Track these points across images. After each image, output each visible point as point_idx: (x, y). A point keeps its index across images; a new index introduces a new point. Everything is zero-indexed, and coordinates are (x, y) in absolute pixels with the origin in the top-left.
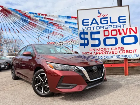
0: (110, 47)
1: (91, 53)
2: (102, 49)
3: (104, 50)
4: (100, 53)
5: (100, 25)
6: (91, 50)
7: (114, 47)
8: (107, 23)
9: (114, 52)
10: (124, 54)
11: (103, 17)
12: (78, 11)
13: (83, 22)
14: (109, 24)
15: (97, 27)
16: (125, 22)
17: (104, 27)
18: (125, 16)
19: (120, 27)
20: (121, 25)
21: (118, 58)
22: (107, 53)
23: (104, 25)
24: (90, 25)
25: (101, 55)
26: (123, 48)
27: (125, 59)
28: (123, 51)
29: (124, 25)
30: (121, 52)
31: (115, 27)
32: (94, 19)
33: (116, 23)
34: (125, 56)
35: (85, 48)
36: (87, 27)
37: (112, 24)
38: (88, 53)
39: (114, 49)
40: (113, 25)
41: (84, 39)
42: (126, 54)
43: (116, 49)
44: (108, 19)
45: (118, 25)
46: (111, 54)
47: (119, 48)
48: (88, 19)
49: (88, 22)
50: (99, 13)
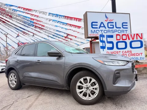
0: (121, 50)
2: (115, 53)
5: (107, 29)
6: (107, 53)
7: (124, 50)
8: (113, 28)
10: (132, 57)
11: (109, 22)
12: (88, 13)
13: (92, 25)
14: (115, 28)
15: (105, 31)
16: (127, 28)
17: (111, 31)
18: (127, 23)
19: (124, 32)
23: (111, 29)
26: (131, 51)
28: (132, 54)
29: (126, 31)
30: (129, 55)
31: (119, 31)
32: (102, 23)
33: (120, 28)
34: (133, 59)
37: (118, 29)
39: (124, 52)
41: (103, 42)
42: (133, 57)
43: (126, 52)
44: (114, 24)
45: (122, 30)
47: (128, 52)
48: (97, 22)
49: (97, 25)
50: (106, 17)
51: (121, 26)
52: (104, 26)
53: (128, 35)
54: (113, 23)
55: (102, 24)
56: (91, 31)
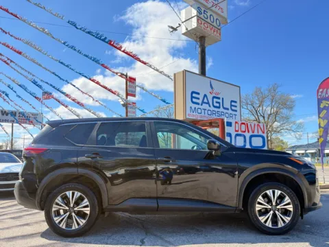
8: (219, 107)
13: (192, 97)
14: (221, 109)
15: (208, 111)
17: (216, 113)
18: (236, 102)
20: (232, 115)
23: (216, 110)
24: (200, 104)
29: (235, 115)
40: (226, 113)
48: (199, 94)
49: (199, 99)
50: (211, 86)
52: (208, 103)
53: (247, 125)
54: (219, 98)
55: (206, 98)
56: (191, 107)
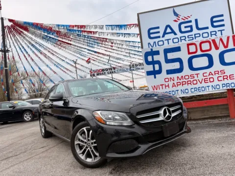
0: (201, 72)
1: (167, 85)
2: (187, 77)
3: (190, 77)
4: (183, 83)
5: (179, 35)
6: (167, 80)
7: (208, 71)
8: (191, 30)
9: (208, 79)
10: (226, 81)
11: (183, 21)
12: (140, 15)
13: (149, 34)
14: (195, 31)
15: (174, 40)
16: (223, 25)
17: (187, 37)
18: (222, 15)
19: (215, 34)
20: (216, 32)
21: (216, 89)
22: (195, 82)
23: (186, 35)
24: (161, 36)
25: (186, 86)
26: (223, 72)
27: (228, 90)
28: (225, 77)
29: (221, 31)
30: (220, 79)
31: (205, 35)
33: (207, 28)
34: (228, 85)
35: (155, 77)
36: (156, 40)
37: (201, 32)
38: (162, 85)
39: (207, 74)
40: (203, 33)
41: (153, 63)
42: (230, 81)
43: (210, 73)
44: (193, 24)
45: (211, 32)
46: (204, 84)
47: (216, 72)
48: (158, 28)
49: (159, 32)
50: (176, 14)
51: (209, 25)
52: (173, 32)
53: (214, 41)
54: (190, 21)
55: (168, 28)
